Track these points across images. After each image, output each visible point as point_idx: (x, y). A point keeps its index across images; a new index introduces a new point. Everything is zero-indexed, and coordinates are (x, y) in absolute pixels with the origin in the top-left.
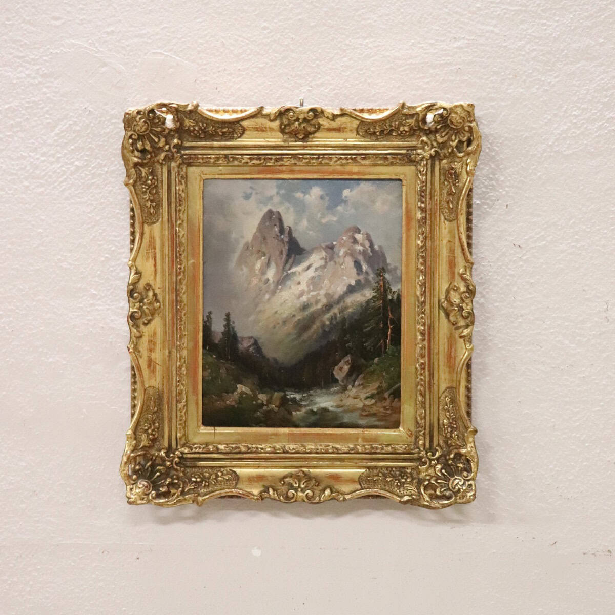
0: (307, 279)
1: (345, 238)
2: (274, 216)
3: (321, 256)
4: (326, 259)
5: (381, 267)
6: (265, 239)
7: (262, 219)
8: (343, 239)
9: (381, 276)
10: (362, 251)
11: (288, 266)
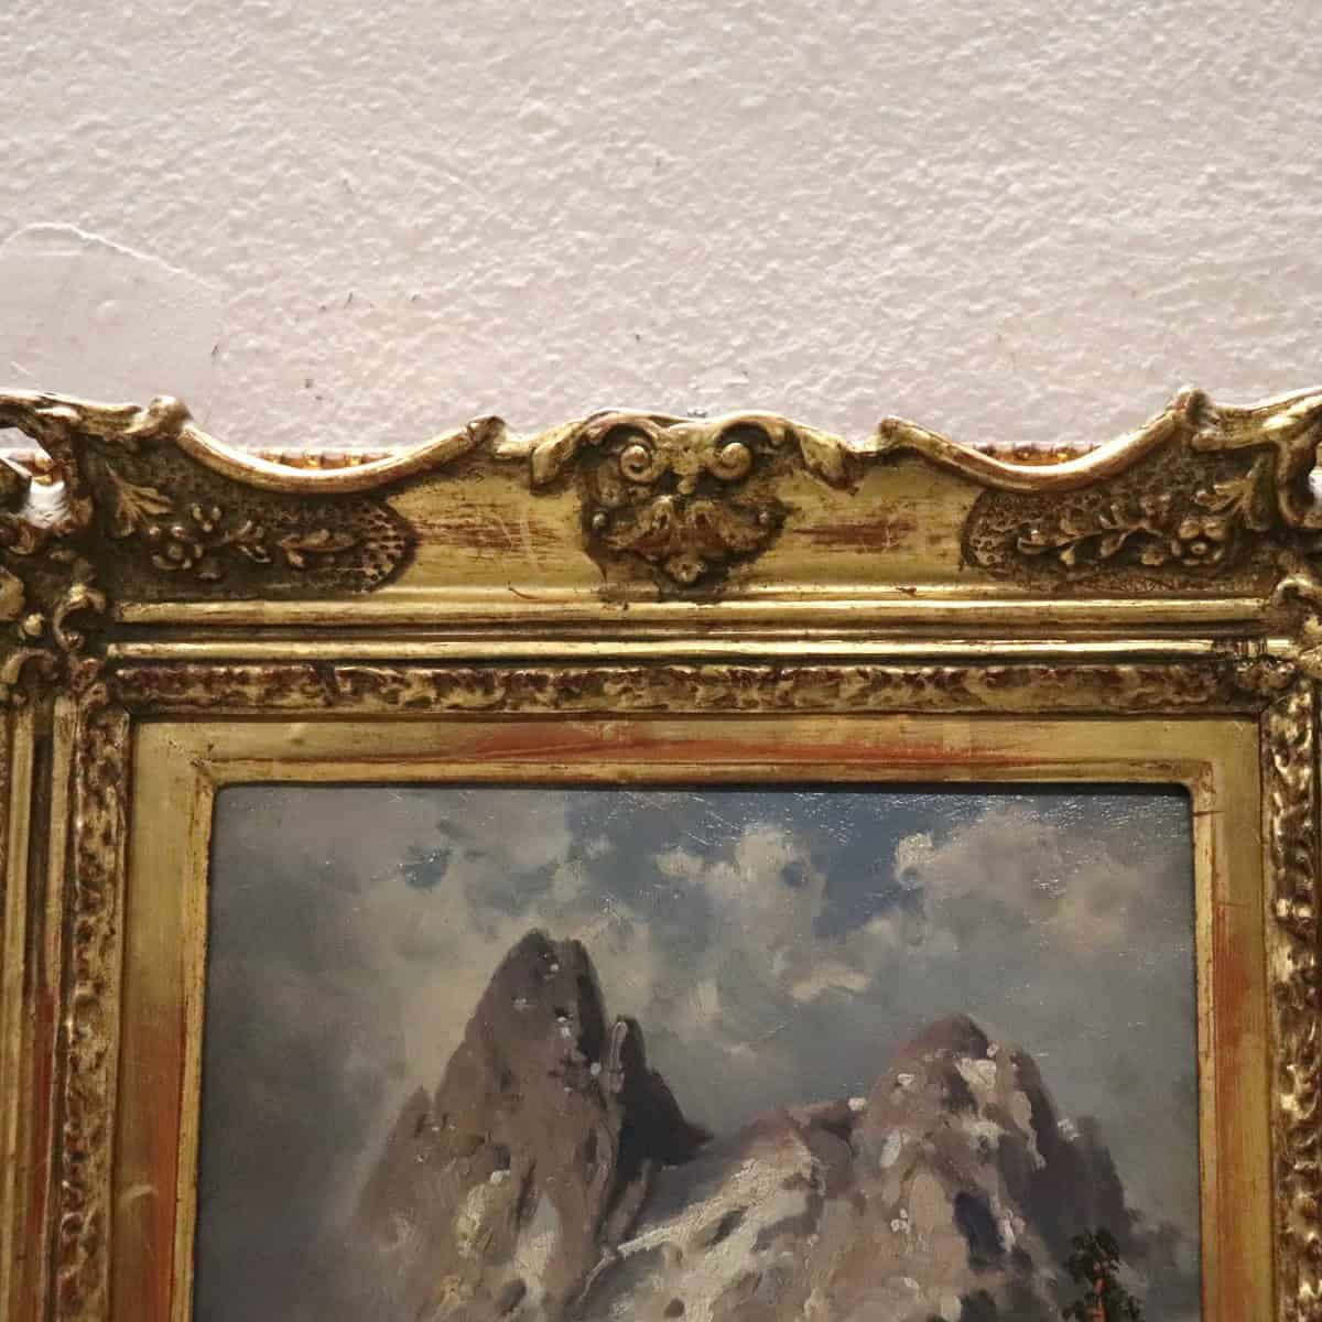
0: (717, 1289)
1: (906, 1079)
2: (555, 967)
3: (787, 1172)
4: (814, 1184)
5: (1093, 1230)
6: (506, 1079)
7: (494, 979)
8: (898, 1085)
9: (1093, 1277)
10: (994, 1144)
11: (621, 1220)
